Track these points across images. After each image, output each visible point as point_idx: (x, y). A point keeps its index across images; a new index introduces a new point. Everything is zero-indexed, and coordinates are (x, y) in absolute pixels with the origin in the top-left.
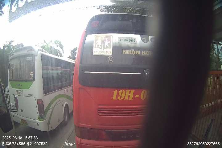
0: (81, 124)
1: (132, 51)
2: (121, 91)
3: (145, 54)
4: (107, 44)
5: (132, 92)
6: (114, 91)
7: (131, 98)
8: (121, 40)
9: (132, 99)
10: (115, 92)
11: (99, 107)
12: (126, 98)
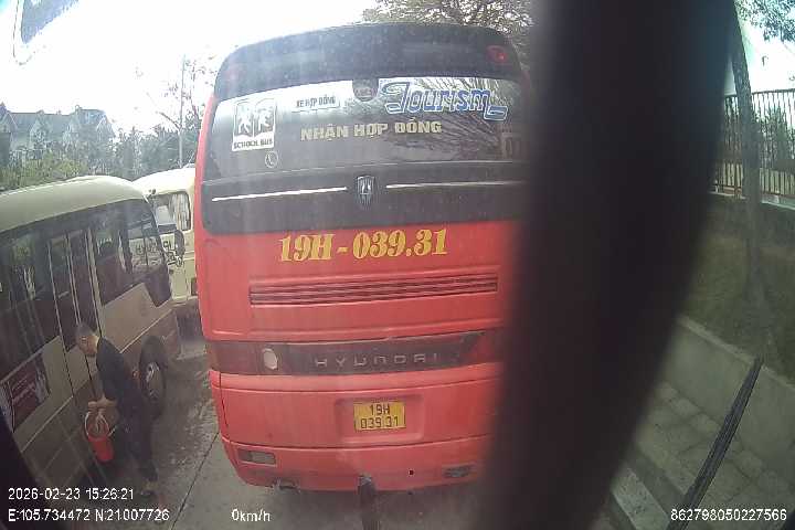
0: (216, 332)
1: (325, 131)
2: (300, 238)
3: (363, 134)
4: (262, 121)
5: (329, 237)
6: (284, 241)
7: (327, 256)
8: (299, 104)
9: (329, 258)
10: (286, 242)
11: (253, 282)
12: (315, 257)
